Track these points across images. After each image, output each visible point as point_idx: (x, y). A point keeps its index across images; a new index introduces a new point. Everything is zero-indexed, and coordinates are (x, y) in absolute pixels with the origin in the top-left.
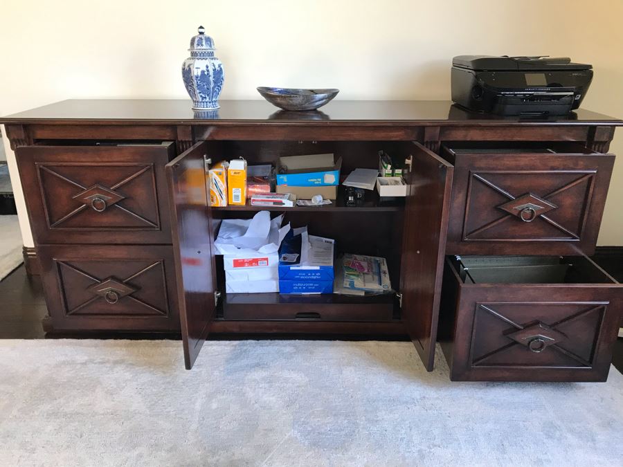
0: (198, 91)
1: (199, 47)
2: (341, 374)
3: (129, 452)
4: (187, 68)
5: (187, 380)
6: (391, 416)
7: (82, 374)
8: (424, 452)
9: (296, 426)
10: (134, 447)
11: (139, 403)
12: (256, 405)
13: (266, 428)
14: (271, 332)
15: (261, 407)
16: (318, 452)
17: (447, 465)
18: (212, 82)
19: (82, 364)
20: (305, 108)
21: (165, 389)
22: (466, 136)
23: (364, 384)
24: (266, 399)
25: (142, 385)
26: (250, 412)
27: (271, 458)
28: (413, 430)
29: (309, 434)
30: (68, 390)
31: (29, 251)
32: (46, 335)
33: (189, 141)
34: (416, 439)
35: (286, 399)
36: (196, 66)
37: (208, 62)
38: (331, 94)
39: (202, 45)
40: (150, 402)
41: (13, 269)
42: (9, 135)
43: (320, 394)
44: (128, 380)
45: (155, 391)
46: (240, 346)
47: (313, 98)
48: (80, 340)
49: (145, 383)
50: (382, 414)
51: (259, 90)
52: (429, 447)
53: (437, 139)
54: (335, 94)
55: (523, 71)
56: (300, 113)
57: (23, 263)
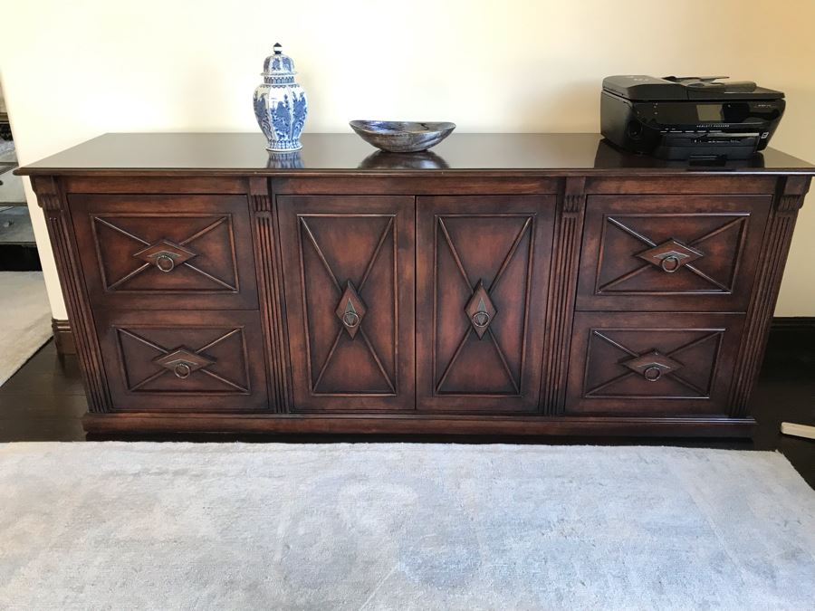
0: (274, 128)
1: (275, 72)
2: (459, 488)
3: (198, 590)
4: (259, 98)
5: (267, 496)
6: (521, 543)
7: (135, 488)
8: (562, 591)
9: (404, 557)
10: (205, 584)
11: (208, 526)
12: (353, 530)
13: (367, 559)
14: (370, 432)
15: (360, 532)
16: (431, 592)
17: (591, 608)
18: (292, 116)
19: (135, 475)
20: (412, 149)
21: (239, 508)
22: (619, 188)
23: (487, 501)
24: (365, 522)
25: (211, 504)
26: (346, 539)
27: (373, 599)
28: (549, 563)
29: (419, 567)
30: (119, 509)
31: (60, 325)
32: (87, 436)
33: (265, 197)
34: (553, 575)
35: (391, 521)
36: (271, 95)
37: (286, 91)
38: (446, 131)
39: (279, 69)
40: (221, 525)
41: (40, 346)
42: (35, 189)
43: (432, 515)
44: (193, 496)
45: (226, 510)
46: (330, 451)
47: (422, 137)
48: (130, 443)
49: (213, 501)
50: (510, 542)
51: (352, 126)
52: (568, 585)
53: (582, 193)
54: (450, 131)
55: (694, 101)
56: (405, 156)
57: (52, 338)
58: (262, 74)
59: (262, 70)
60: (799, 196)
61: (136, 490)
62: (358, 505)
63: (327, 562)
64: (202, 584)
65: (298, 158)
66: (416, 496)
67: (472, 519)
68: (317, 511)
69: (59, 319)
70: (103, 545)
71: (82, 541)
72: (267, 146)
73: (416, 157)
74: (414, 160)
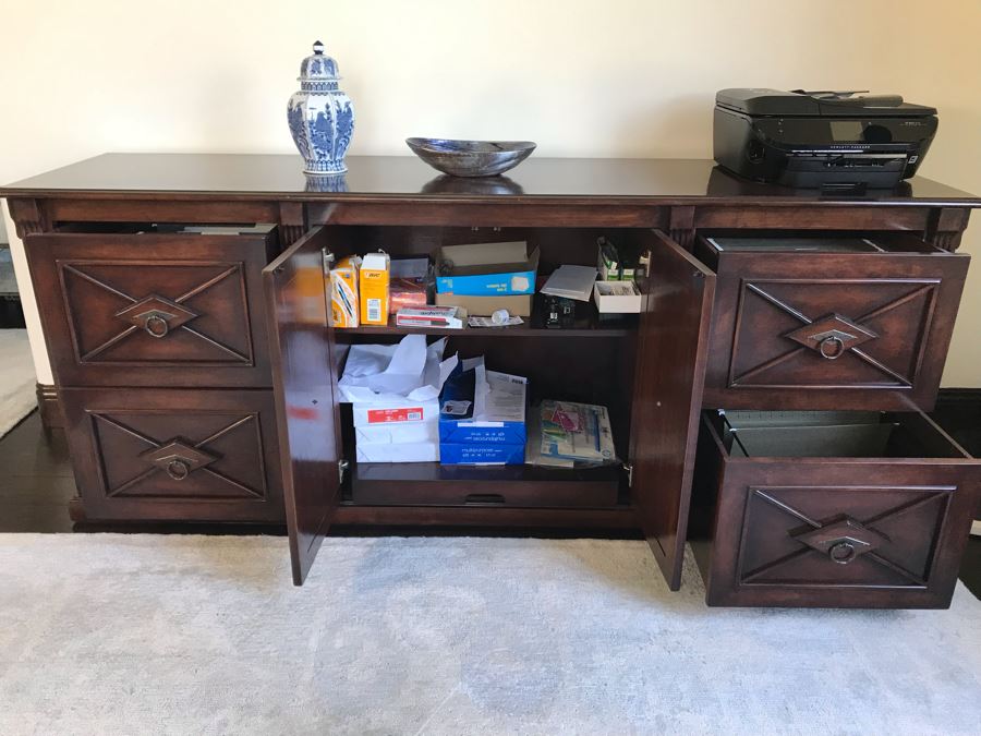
0: (313, 145)
1: (315, 75)
2: (537, 592)
3: (206, 717)
4: (295, 108)
5: (297, 601)
6: (614, 661)
7: (131, 590)
8: (665, 719)
9: (467, 677)
10: (214, 710)
11: (222, 637)
12: (404, 643)
13: (420, 679)
14: (427, 523)
15: (412, 645)
16: (500, 719)
18: (335, 130)
19: (132, 574)
20: (482, 172)
21: (261, 615)
22: (735, 221)
23: (571, 609)
24: (418, 633)
25: (226, 610)
26: (395, 653)
27: (427, 728)
28: (648, 684)
29: (486, 689)
30: (111, 616)
31: (47, 391)
32: (75, 526)
33: (299, 227)
34: (653, 698)
35: (452, 632)
36: (309, 105)
37: (328, 99)
38: (525, 151)
39: (320, 72)
40: (238, 636)
41: (22, 417)
42: (13, 215)
43: (503, 625)
44: (204, 601)
45: (245, 617)
46: (379, 546)
47: (495, 158)
48: (128, 536)
49: (230, 606)
50: (599, 658)
51: (409, 144)
52: (673, 712)
53: (690, 226)
54: (530, 151)
55: (827, 117)
56: (473, 181)
57: (37, 408)
58: (298, 79)
59: (299, 74)
60: (956, 232)
61: (133, 592)
62: (411, 612)
63: (371, 682)
64: (211, 709)
65: (342, 183)
66: (483, 601)
67: (553, 630)
68: (360, 619)
69: (45, 383)
70: (87, 660)
71: (61, 654)
72: (303, 166)
73: (487, 182)
74: (485, 185)
